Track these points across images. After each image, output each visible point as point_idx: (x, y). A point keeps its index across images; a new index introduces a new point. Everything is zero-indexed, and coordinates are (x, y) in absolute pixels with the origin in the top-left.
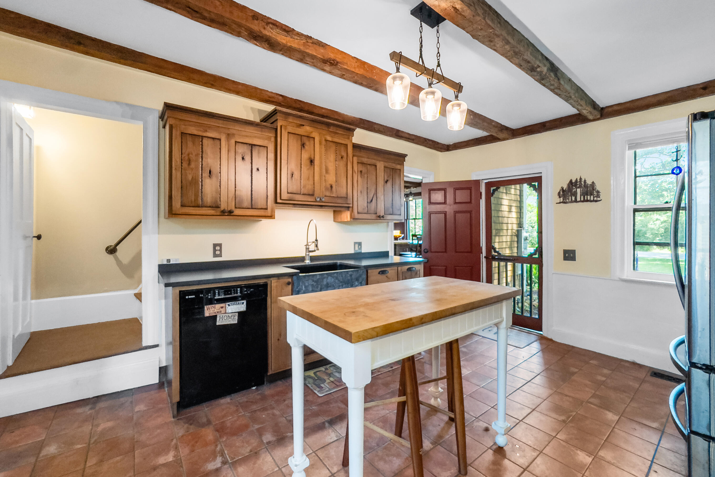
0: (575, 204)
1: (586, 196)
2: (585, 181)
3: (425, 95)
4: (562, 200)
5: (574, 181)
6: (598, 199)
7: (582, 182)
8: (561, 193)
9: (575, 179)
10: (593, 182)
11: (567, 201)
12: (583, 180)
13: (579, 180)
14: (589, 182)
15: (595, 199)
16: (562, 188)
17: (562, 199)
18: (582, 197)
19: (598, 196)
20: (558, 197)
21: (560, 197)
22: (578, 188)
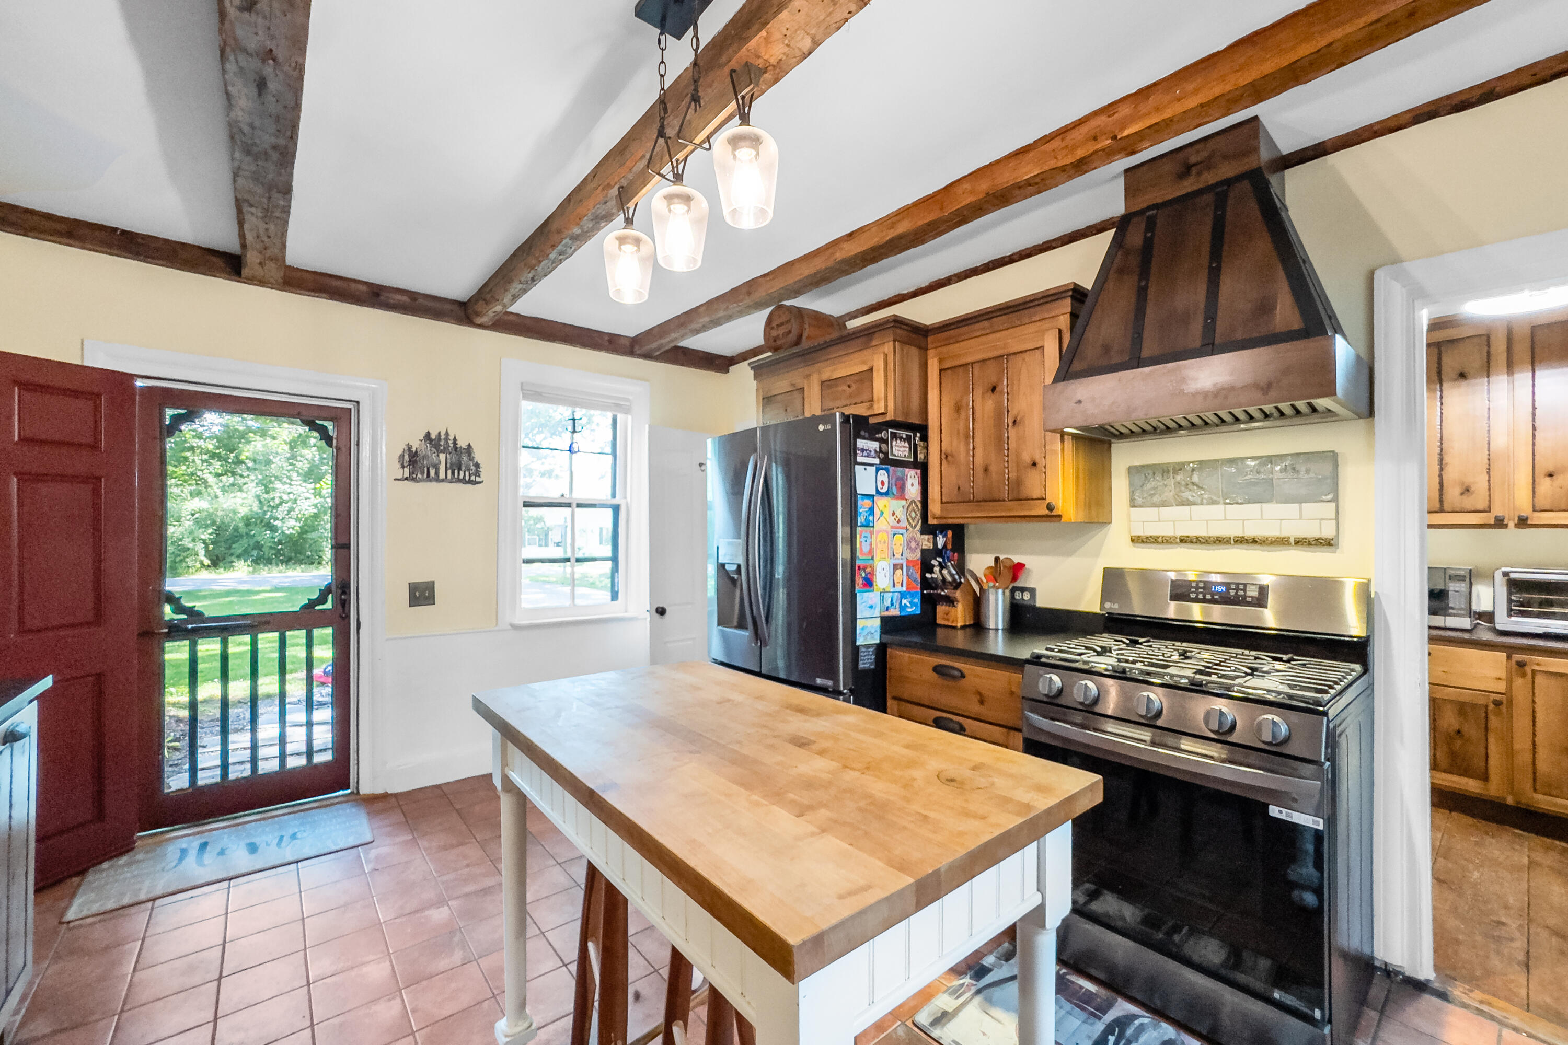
0: (434, 484)
1: (456, 472)
2: (455, 440)
3: (665, 202)
4: (407, 475)
5: (433, 437)
6: (478, 479)
7: (450, 442)
8: (407, 458)
9: (436, 433)
10: (469, 445)
11: (419, 476)
12: (451, 437)
13: (443, 437)
14: (462, 443)
15: (473, 478)
16: (410, 448)
17: (407, 470)
18: (449, 472)
19: (477, 474)
20: (399, 466)
21: (403, 467)
22: (442, 452)
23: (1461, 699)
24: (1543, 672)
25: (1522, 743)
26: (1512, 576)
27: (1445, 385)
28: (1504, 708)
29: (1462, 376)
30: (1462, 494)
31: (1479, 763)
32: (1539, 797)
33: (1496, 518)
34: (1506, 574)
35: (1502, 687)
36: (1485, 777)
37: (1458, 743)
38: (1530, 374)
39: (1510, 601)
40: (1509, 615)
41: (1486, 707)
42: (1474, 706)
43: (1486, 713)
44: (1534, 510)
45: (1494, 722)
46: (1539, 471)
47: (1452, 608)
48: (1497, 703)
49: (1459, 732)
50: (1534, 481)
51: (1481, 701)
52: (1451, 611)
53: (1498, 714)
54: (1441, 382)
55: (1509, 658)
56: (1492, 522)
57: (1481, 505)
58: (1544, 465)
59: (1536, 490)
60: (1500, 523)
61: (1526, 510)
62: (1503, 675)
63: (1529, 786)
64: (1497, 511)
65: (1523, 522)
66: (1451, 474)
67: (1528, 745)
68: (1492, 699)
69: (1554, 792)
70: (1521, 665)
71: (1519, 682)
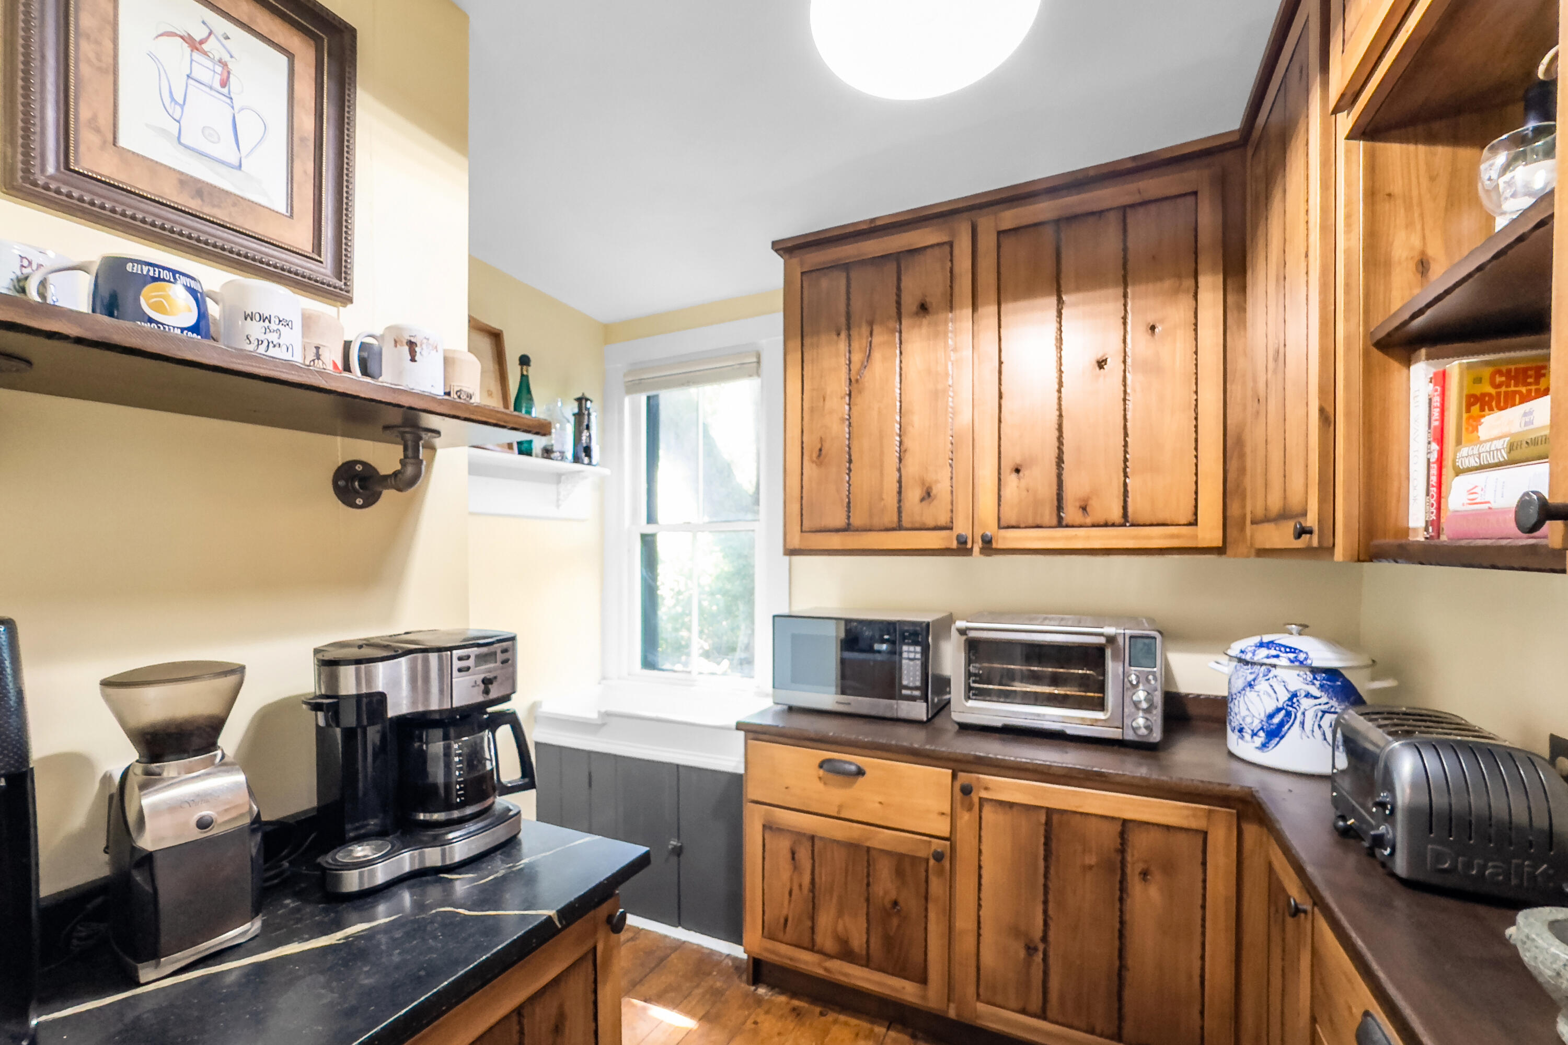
23: (902, 849)
24: (991, 800)
25: (964, 922)
26: (973, 634)
27: (905, 322)
28: (946, 863)
29: (923, 308)
30: (922, 500)
31: (916, 955)
32: (981, 1007)
33: (959, 538)
34: (963, 632)
35: (943, 828)
36: (923, 979)
37: (895, 921)
38: (996, 307)
39: (969, 675)
40: (968, 698)
41: (927, 860)
42: (914, 859)
43: (927, 871)
44: (1000, 527)
45: (937, 886)
46: (1007, 465)
47: (907, 688)
48: (938, 857)
49: (895, 903)
50: (999, 479)
51: (922, 854)
52: (904, 692)
53: (941, 872)
54: (900, 320)
55: (954, 776)
56: (954, 545)
57: (943, 520)
58: (1012, 456)
59: (1002, 493)
60: (962, 548)
61: (991, 529)
62: (947, 809)
63: (971, 990)
64: (962, 527)
65: (988, 547)
66: (912, 468)
67: (972, 926)
68: (933, 848)
69: (999, 999)
70: (967, 791)
71: (966, 819)
